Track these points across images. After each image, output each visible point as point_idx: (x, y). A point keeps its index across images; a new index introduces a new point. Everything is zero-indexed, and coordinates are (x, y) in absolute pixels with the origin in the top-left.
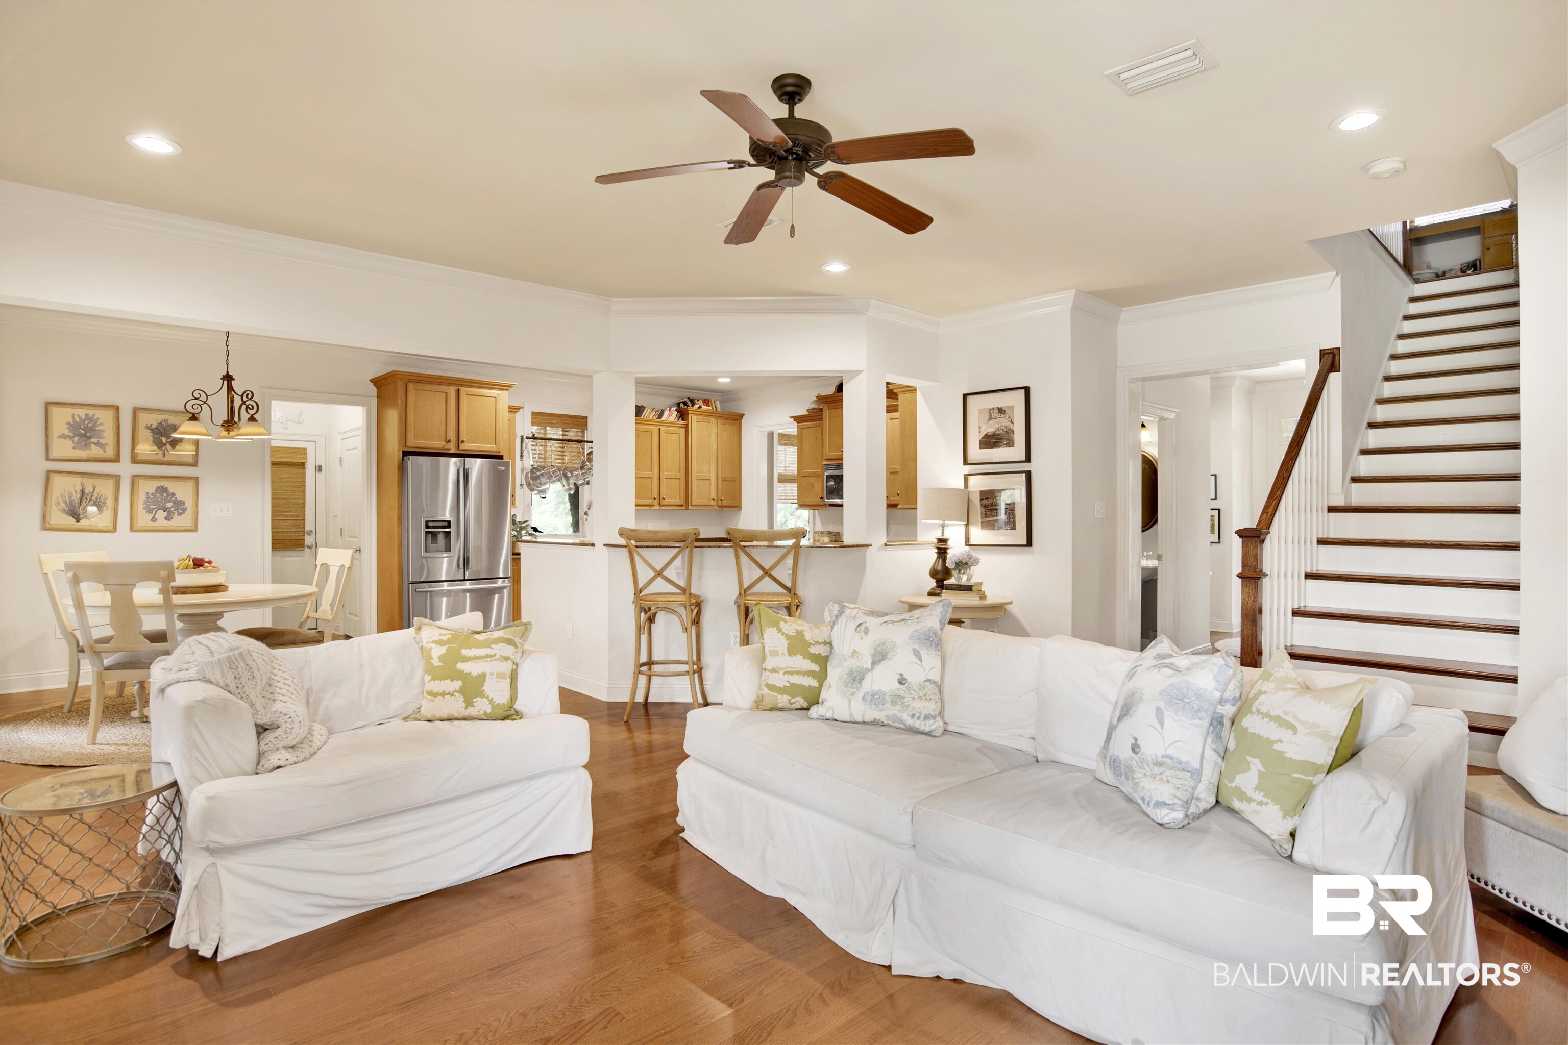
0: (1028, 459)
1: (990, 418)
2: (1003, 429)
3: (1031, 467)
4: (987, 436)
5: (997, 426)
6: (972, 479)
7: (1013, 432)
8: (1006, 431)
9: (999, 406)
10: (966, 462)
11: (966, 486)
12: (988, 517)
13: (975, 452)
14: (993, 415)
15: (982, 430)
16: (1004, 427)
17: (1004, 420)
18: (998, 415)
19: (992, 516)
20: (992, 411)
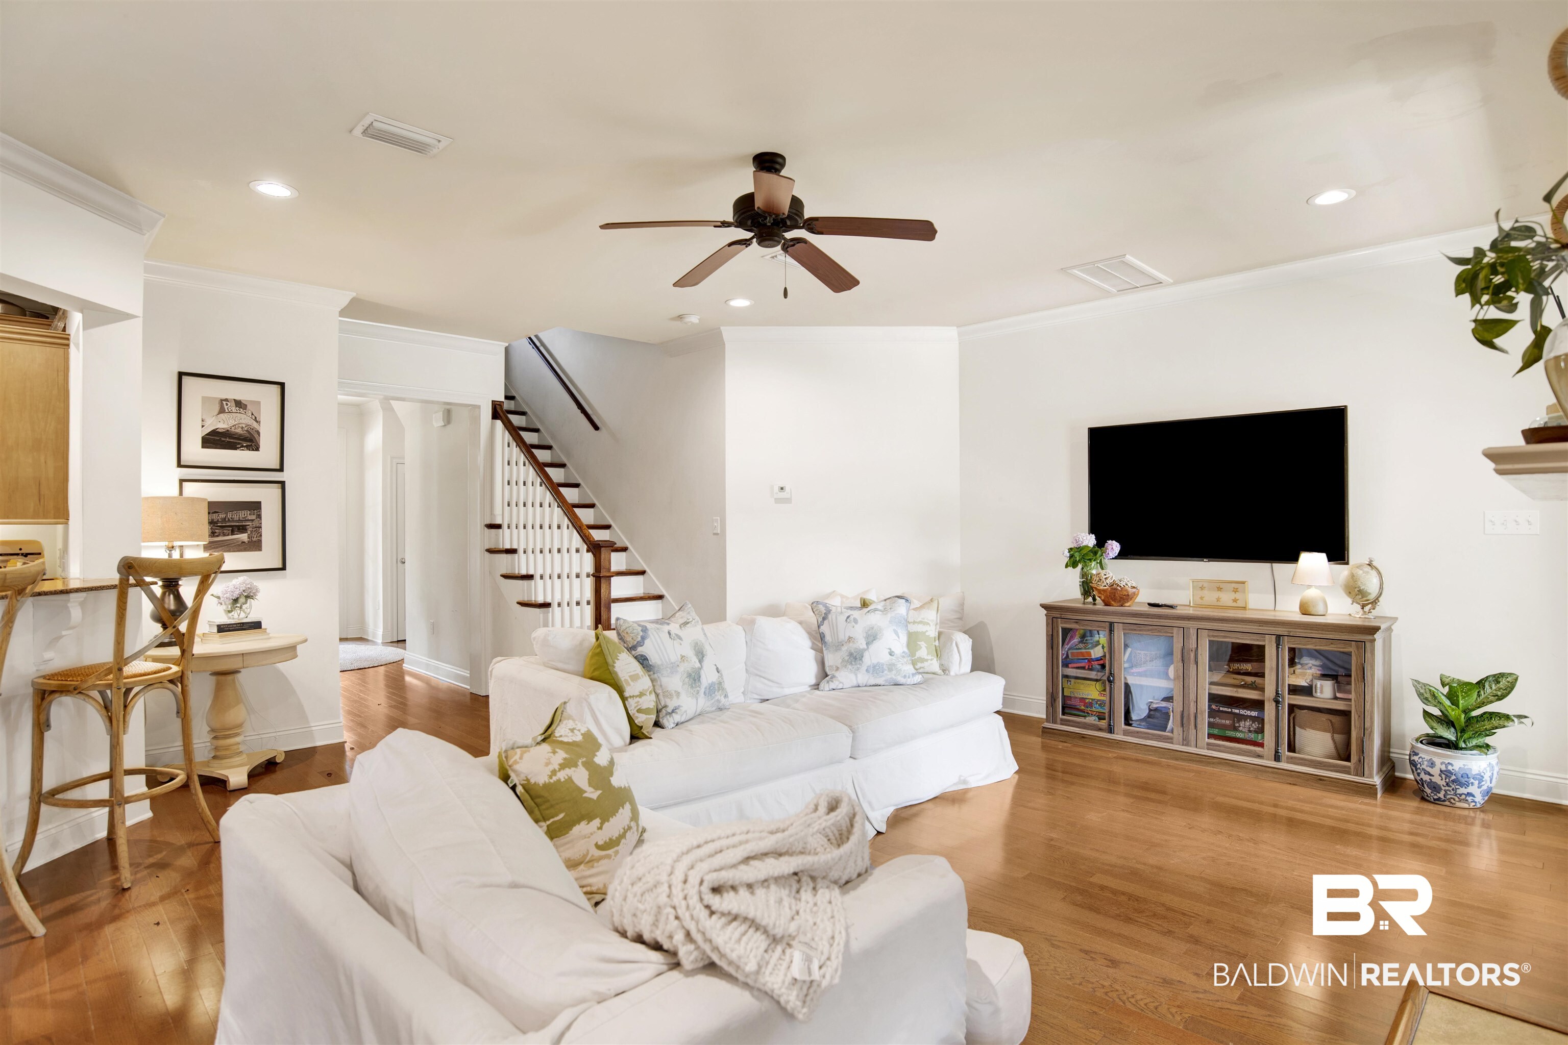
0: (281, 469)
1: (222, 411)
2: (242, 428)
3: (283, 477)
4: (214, 433)
5: (233, 423)
6: (189, 488)
7: (258, 433)
8: (247, 431)
9: (237, 398)
10: (179, 465)
11: (181, 493)
12: (217, 536)
13: (194, 450)
14: (226, 407)
15: (207, 424)
16: (244, 426)
17: (243, 416)
18: (234, 409)
19: (224, 535)
20: (224, 403)
